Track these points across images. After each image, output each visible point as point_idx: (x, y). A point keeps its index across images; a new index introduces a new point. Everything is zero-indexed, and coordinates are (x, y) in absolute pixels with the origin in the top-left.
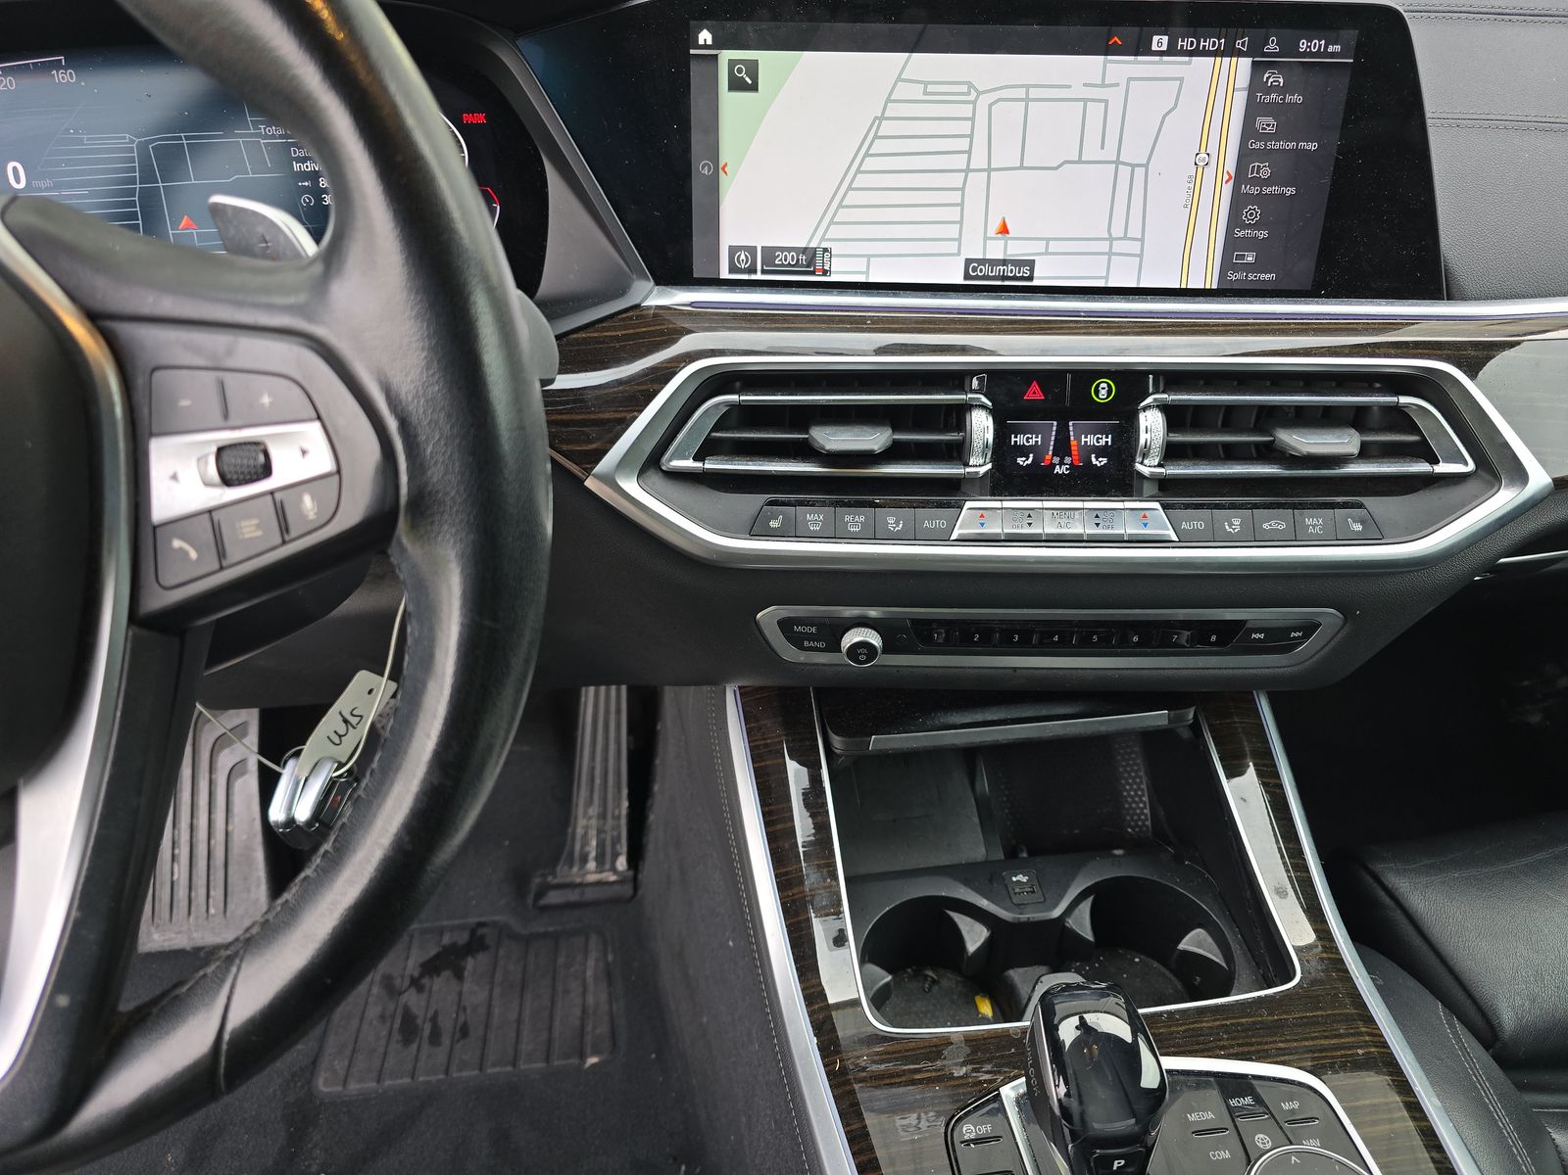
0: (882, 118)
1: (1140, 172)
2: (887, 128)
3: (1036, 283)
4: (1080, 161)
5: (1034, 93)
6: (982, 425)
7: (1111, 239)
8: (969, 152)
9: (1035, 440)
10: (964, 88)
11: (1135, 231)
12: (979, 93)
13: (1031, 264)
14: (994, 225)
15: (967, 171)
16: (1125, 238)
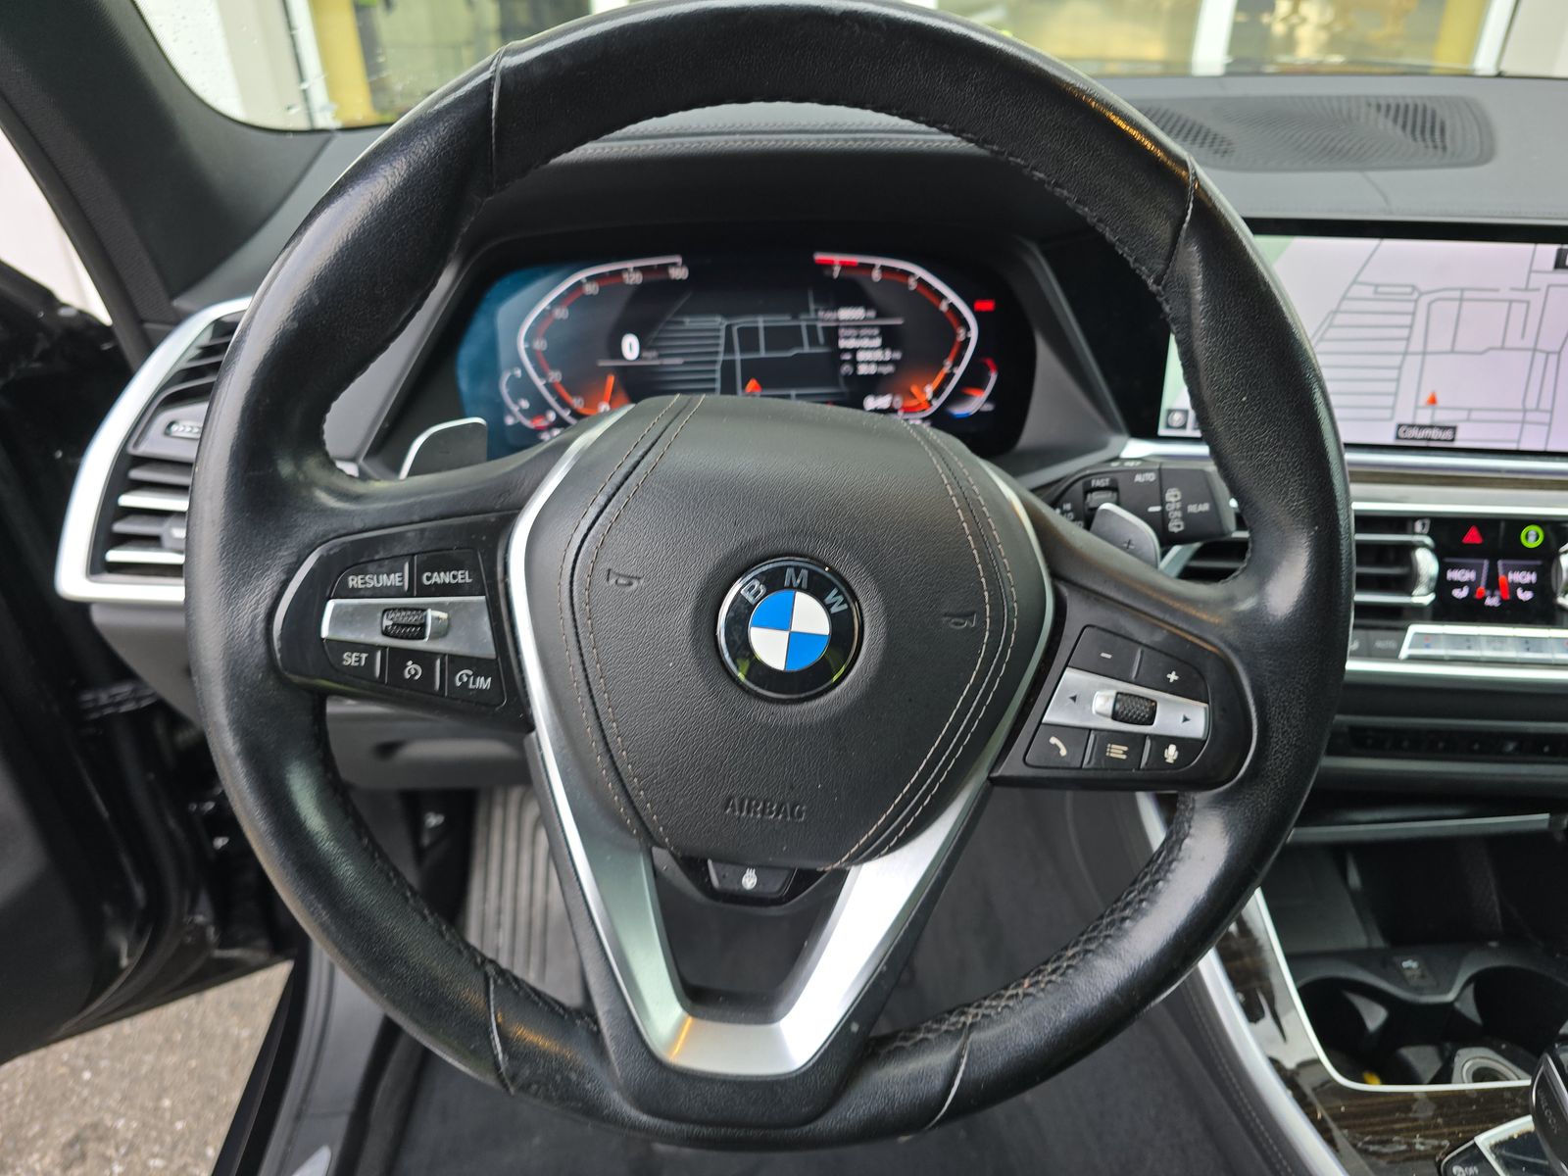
0: (1335, 312)
1: (1553, 358)
2: (1340, 319)
3: (1457, 444)
4: (1502, 348)
5: (1467, 294)
6: (1427, 563)
7: (1525, 411)
8: (1408, 339)
9: (1470, 575)
10: (1409, 290)
11: (1546, 404)
12: (1421, 294)
13: (1454, 429)
14: (1425, 397)
15: (1405, 353)
16: (1537, 409)
